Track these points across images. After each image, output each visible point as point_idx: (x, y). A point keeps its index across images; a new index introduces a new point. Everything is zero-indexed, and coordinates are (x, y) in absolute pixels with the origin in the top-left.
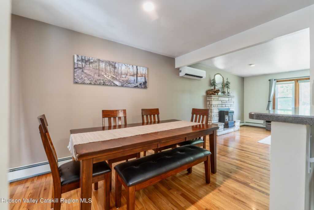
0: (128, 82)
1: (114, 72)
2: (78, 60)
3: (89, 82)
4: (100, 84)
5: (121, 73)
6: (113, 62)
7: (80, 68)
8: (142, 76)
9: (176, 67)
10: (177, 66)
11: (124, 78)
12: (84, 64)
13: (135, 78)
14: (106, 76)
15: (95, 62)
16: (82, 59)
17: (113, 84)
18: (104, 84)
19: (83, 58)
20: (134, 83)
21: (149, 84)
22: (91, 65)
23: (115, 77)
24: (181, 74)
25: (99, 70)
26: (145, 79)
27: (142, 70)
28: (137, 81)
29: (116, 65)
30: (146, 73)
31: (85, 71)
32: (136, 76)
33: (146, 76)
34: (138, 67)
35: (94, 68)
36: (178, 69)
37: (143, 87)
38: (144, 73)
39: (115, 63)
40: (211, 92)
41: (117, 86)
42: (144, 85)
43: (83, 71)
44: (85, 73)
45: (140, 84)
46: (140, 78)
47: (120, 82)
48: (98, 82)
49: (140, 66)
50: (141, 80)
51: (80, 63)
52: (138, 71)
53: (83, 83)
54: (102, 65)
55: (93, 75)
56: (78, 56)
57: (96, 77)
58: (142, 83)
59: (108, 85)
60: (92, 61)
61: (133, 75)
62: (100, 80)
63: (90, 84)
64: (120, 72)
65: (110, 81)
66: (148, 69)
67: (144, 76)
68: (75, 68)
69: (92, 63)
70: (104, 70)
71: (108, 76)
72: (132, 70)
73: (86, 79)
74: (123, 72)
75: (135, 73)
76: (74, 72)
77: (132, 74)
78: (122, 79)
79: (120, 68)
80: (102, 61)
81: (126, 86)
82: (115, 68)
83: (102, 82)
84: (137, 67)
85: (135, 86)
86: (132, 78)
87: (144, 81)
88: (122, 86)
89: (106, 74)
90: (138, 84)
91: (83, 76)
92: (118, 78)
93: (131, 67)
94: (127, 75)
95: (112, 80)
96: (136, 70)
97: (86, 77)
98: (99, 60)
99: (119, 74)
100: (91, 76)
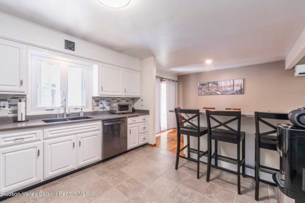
0: (226, 91)
1: (217, 87)
2: (200, 85)
3: (204, 94)
4: (209, 95)
6: (216, 82)
7: (200, 88)
8: (238, 86)
9: (286, 69)
10: (288, 67)
11: (223, 89)
12: (202, 86)
13: (232, 88)
14: (212, 90)
15: (207, 84)
16: (201, 84)
17: (216, 94)
18: (211, 94)
21: (247, 90)
23: (217, 90)
24: (296, 74)
25: (209, 87)
26: (241, 87)
28: (233, 90)
29: (219, 83)
30: (243, 83)
31: (203, 89)
32: (232, 87)
34: (234, 81)
35: (206, 87)
36: (292, 69)
37: (239, 93)
38: (240, 83)
39: (218, 82)
41: (218, 94)
43: (201, 90)
44: (203, 90)
45: (237, 92)
46: (236, 87)
47: (220, 92)
48: (208, 93)
49: (236, 79)
50: (237, 88)
51: (200, 86)
52: (235, 83)
53: (202, 95)
54: (210, 85)
56: (199, 84)
57: (207, 91)
58: (238, 91)
59: (213, 95)
61: (231, 86)
63: (205, 95)
64: (220, 86)
65: (214, 92)
66: (244, 80)
69: (205, 85)
70: (211, 87)
71: (213, 90)
72: (230, 83)
74: (223, 86)
75: (232, 84)
76: (198, 91)
77: (230, 86)
78: (222, 90)
79: (220, 84)
80: (210, 83)
81: (224, 94)
82: (217, 84)
83: (210, 93)
85: (232, 93)
86: (229, 89)
87: (240, 89)
88: (222, 94)
89: (212, 89)
90: (234, 92)
91: (201, 92)
92: (219, 90)
93: (228, 82)
94: (225, 87)
95: (216, 92)
96: (233, 83)
97: (202, 92)
98: (209, 83)
99: (220, 88)
100: (205, 91)
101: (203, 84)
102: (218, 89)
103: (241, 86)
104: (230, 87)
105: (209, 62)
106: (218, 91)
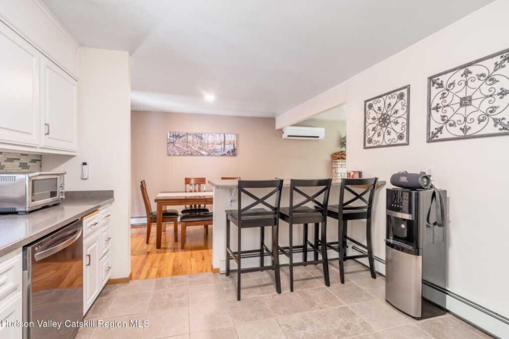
0: (215, 151)
1: (201, 142)
2: (170, 137)
3: (179, 154)
4: (188, 155)
5: (208, 143)
6: (200, 134)
7: (172, 143)
8: (231, 144)
9: (276, 128)
10: (278, 127)
11: (210, 147)
12: (175, 139)
13: (223, 146)
15: (184, 135)
17: (199, 154)
18: (192, 154)
19: (174, 134)
20: (221, 152)
21: (240, 151)
22: (180, 139)
23: (201, 147)
24: (285, 136)
25: (187, 142)
26: (234, 146)
27: (231, 138)
28: (224, 149)
29: (203, 136)
30: (235, 140)
31: (176, 145)
32: (223, 144)
33: (235, 143)
34: (226, 135)
35: (182, 142)
36: (281, 130)
37: (231, 154)
38: (233, 140)
39: (202, 135)
40: (338, 156)
41: (203, 155)
42: (234, 152)
43: (174, 145)
44: (176, 146)
45: (228, 152)
46: (228, 145)
47: (207, 151)
48: (187, 153)
49: (228, 134)
50: (229, 148)
51: (172, 138)
52: (226, 139)
53: (174, 155)
54: (190, 138)
55: (182, 148)
56: (170, 133)
57: (185, 149)
58: (231, 151)
59: (195, 155)
60: (181, 135)
61: (221, 144)
62: (188, 151)
63: (180, 155)
64: (206, 142)
65: (197, 151)
66: (237, 136)
67: (232, 142)
68: (168, 143)
69: (181, 137)
70: (192, 142)
71: (195, 147)
72: (219, 138)
73: (176, 151)
74: (210, 142)
75: (223, 141)
76: (168, 147)
77: (220, 142)
78: (209, 148)
79: (206, 138)
80: (190, 134)
81: (212, 156)
82: (202, 139)
83: (190, 152)
84: (224, 135)
85: (222, 154)
86: (219, 147)
87: (233, 149)
88: (209, 155)
89: (193, 146)
90: (226, 152)
91: (174, 149)
92: (204, 148)
93: (217, 136)
94: (213, 144)
95: (199, 150)
96: (224, 139)
97: (176, 149)
98: (187, 134)
99: (205, 144)
100: (180, 148)
101: (177, 135)
102: (203, 146)
103: (234, 144)
104: (219, 144)
105: (210, 97)
106: (202, 149)
